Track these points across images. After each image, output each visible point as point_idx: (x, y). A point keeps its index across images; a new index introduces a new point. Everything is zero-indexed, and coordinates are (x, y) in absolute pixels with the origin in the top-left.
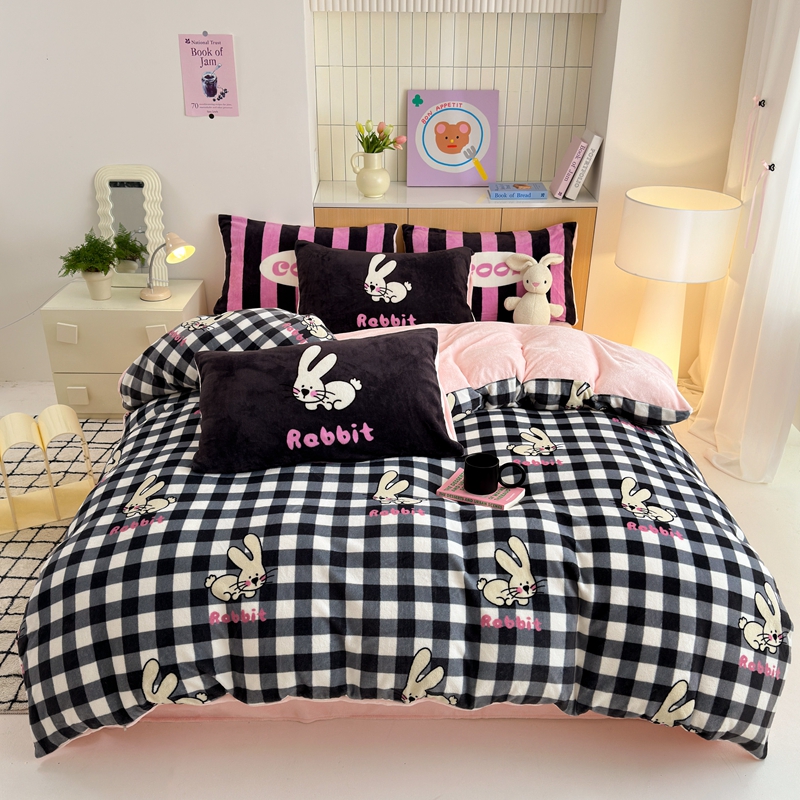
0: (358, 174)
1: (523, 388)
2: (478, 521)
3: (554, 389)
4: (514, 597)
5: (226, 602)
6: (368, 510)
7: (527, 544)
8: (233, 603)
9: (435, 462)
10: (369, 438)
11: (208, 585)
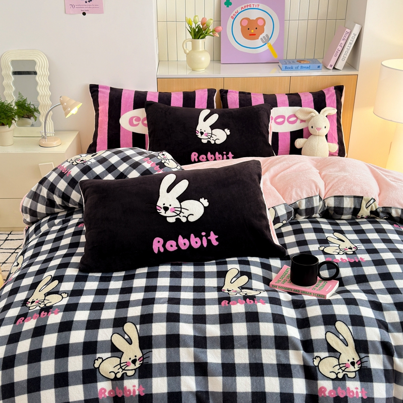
0: (187, 54)
1: (324, 203)
2: (308, 309)
3: (348, 204)
4: (343, 371)
5: (112, 380)
6: (220, 301)
7: (350, 327)
8: (117, 380)
9: (265, 261)
10: (215, 243)
11: (96, 365)
